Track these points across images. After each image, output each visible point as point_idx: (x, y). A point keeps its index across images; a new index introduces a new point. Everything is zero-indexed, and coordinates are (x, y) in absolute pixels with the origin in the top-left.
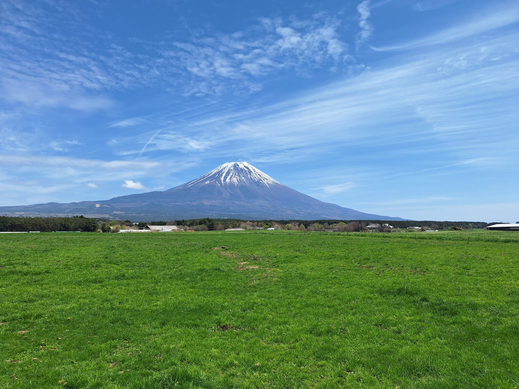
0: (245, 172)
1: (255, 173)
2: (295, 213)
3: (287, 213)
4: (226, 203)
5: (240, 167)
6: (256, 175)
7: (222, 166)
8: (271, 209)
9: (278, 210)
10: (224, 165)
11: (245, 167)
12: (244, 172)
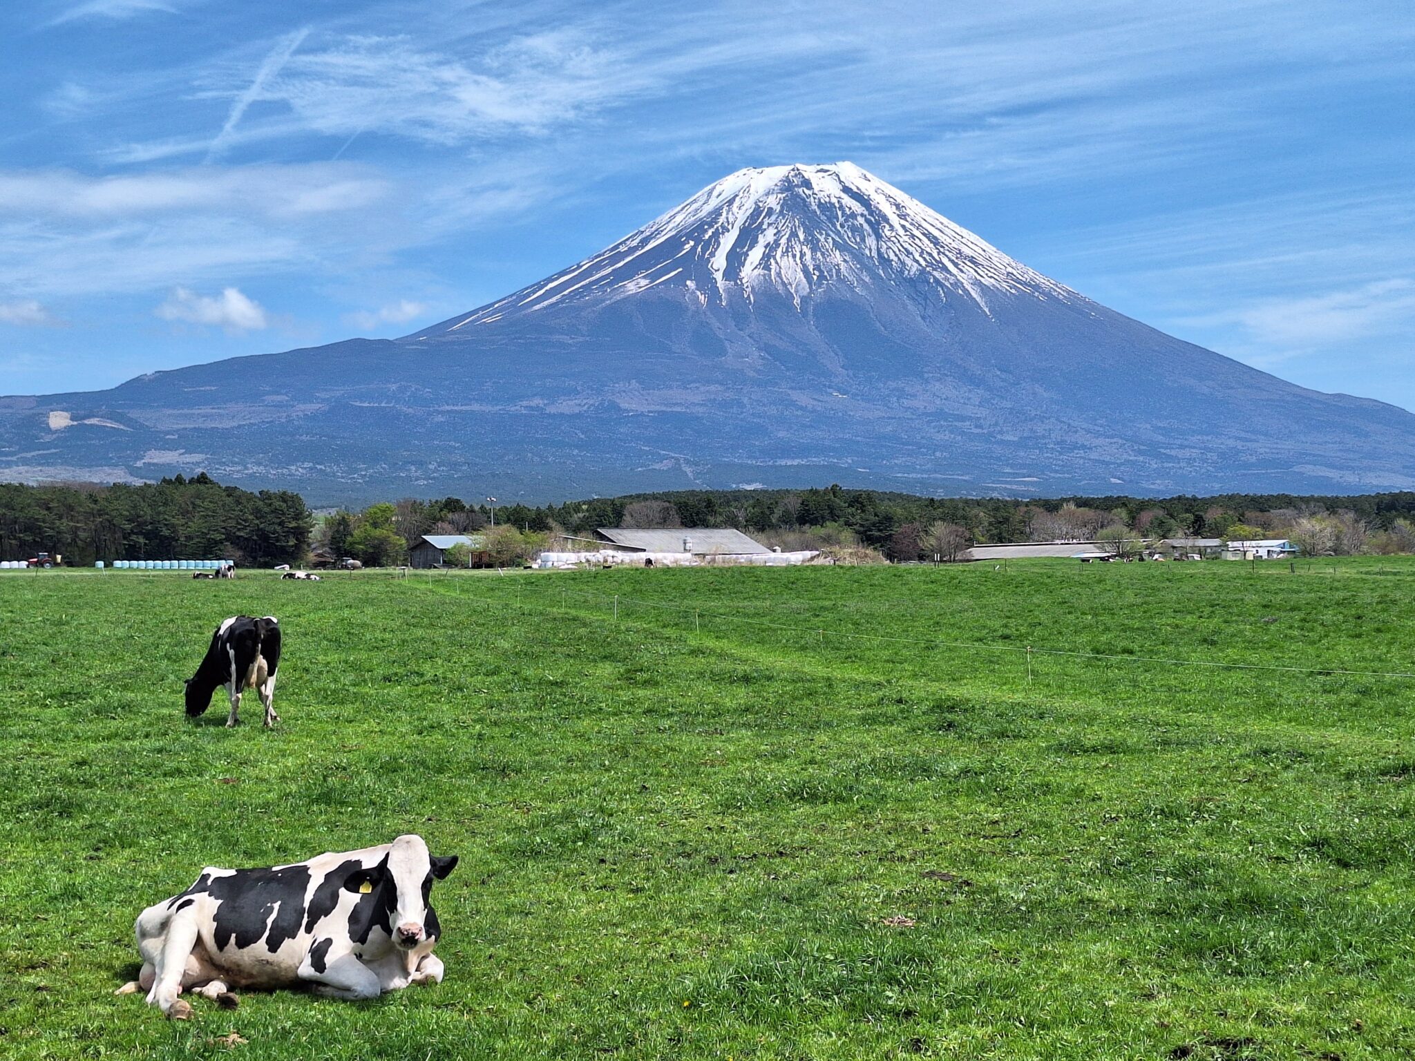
0: (846, 221)
1: (903, 227)
2: (1140, 452)
3: (1094, 456)
4: (745, 400)
5: (821, 195)
6: (913, 236)
7: (715, 193)
8: (1001, 432)
9: (1044, 437)
10: (729, 184)
11: (846, 190)
12: (841, 219)
